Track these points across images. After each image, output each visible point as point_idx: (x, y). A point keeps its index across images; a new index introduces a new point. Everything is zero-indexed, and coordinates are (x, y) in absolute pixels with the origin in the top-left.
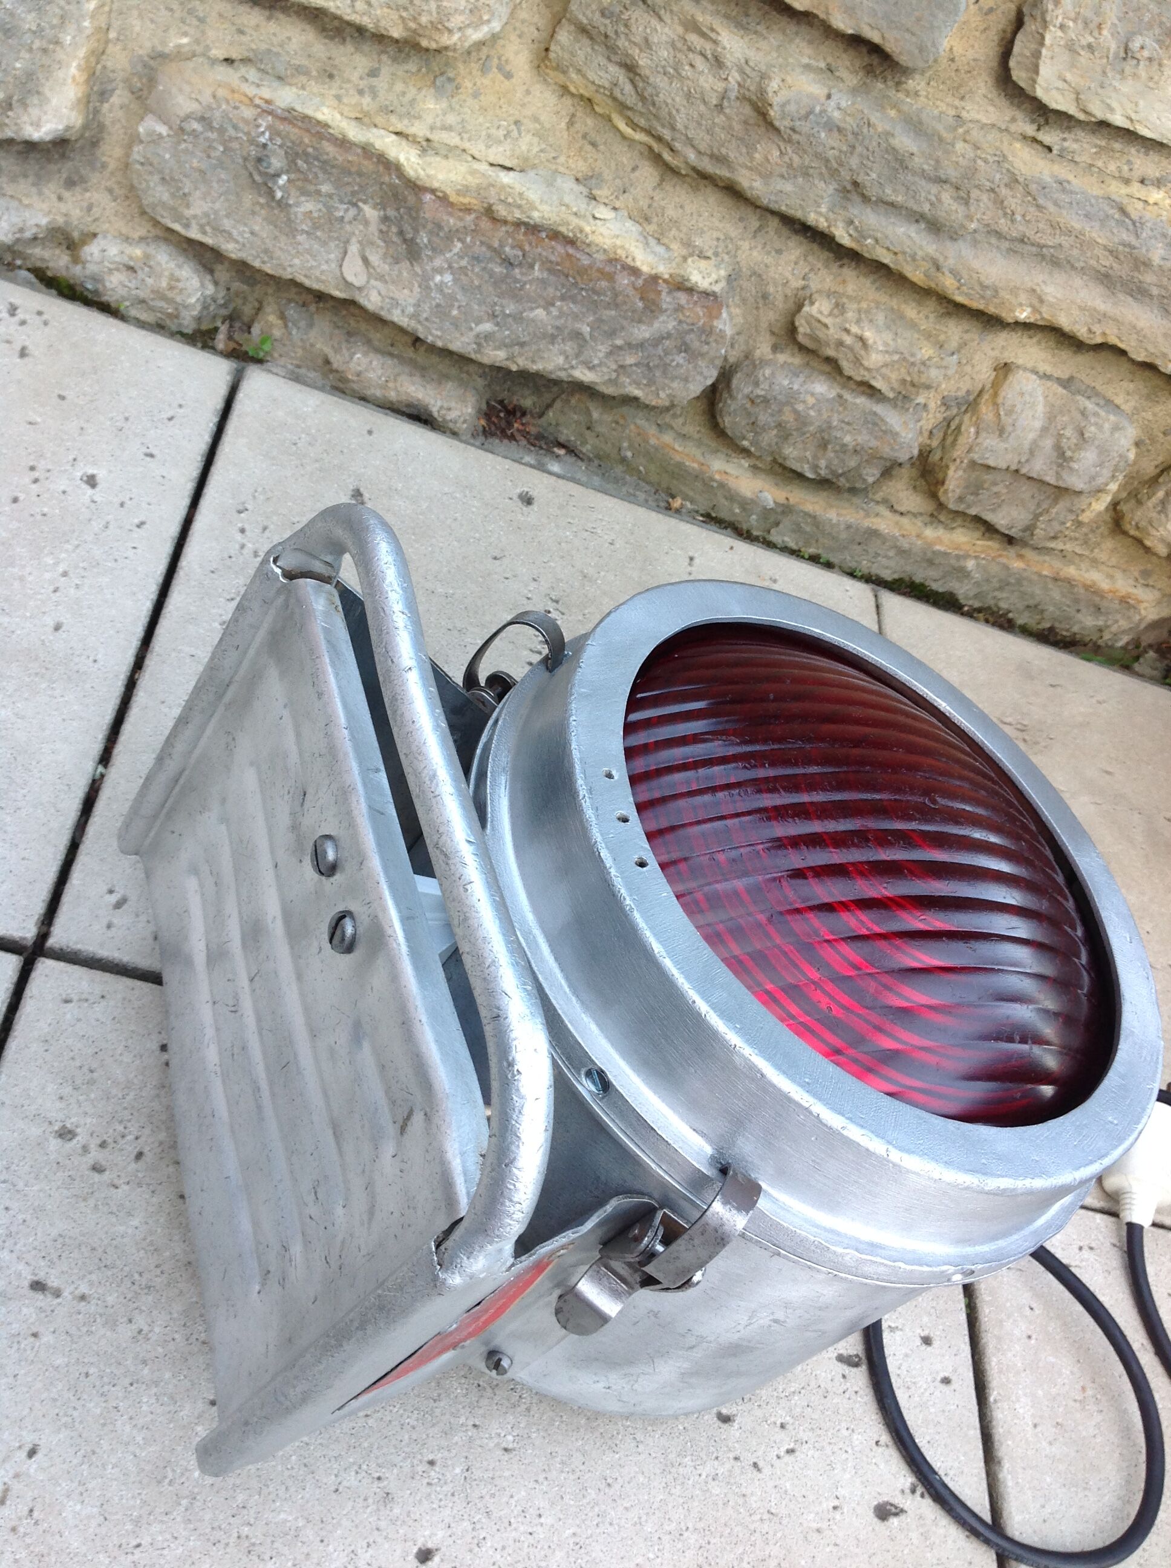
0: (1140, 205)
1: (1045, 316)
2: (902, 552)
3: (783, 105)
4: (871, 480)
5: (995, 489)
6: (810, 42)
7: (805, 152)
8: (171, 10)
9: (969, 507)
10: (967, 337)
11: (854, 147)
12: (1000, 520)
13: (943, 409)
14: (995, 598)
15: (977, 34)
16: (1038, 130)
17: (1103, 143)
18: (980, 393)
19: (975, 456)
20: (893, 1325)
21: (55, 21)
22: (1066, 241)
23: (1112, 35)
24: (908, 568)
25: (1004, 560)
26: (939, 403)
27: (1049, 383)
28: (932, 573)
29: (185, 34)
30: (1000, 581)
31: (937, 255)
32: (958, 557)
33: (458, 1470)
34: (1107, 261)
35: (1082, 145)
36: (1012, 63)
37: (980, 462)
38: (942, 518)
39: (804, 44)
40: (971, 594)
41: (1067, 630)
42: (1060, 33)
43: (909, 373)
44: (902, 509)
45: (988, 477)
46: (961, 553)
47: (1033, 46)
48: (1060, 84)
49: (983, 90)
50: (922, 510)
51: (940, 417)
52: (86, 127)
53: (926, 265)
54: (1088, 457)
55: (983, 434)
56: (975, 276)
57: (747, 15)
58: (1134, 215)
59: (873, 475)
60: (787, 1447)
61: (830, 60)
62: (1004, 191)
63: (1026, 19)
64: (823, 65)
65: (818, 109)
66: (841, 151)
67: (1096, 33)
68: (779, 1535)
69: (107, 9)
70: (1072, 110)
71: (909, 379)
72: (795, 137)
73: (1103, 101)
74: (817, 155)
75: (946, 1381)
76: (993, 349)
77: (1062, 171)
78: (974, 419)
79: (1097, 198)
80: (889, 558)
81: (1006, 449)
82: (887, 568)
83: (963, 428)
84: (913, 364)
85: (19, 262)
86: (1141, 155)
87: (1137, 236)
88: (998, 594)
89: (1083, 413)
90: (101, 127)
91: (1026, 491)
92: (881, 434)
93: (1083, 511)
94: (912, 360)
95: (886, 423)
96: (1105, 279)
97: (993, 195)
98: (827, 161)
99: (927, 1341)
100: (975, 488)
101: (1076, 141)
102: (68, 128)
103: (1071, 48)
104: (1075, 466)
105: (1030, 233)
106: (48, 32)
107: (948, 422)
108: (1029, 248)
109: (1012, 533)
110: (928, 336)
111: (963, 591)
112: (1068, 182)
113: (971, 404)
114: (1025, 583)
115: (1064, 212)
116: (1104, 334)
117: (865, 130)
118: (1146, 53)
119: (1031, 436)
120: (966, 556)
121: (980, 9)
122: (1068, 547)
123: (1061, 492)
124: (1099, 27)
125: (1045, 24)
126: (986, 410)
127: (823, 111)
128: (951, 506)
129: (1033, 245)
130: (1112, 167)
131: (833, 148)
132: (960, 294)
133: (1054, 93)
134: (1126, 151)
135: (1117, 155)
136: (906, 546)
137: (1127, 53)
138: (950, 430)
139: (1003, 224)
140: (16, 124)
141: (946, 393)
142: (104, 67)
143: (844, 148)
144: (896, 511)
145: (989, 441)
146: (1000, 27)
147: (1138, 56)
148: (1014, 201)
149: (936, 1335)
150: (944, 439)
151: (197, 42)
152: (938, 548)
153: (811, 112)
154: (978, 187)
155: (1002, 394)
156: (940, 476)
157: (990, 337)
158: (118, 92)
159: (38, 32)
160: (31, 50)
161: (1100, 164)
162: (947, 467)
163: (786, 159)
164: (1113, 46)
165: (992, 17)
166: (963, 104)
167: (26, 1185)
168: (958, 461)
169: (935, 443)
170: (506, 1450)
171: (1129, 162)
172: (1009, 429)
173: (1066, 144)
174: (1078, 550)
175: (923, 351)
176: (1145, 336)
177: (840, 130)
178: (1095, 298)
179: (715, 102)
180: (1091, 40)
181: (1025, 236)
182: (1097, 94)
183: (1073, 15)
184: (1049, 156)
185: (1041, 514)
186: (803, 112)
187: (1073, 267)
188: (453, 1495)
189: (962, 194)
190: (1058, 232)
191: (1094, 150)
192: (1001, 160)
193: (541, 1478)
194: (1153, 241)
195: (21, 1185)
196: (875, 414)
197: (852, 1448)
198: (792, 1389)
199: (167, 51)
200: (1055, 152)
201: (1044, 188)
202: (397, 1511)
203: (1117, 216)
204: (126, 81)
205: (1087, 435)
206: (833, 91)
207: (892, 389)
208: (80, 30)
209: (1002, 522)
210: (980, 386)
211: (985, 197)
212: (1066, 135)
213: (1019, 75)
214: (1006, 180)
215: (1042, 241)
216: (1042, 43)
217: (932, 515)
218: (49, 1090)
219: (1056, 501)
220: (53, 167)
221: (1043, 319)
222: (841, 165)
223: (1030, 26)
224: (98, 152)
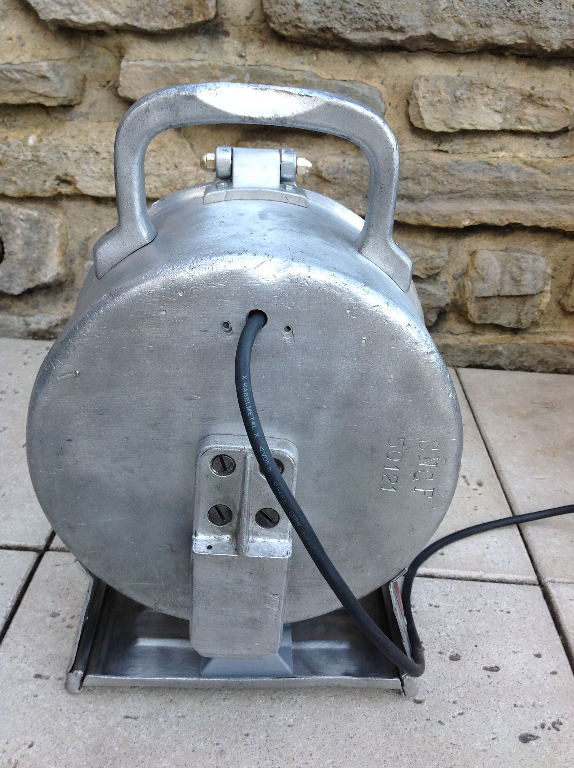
0: (495, 159)
1: (477, 220)
2: (465, 351)
3: (327, 170)
4: (434, 320)
5: (494, 308)
6: (331, 145)
7: (343, 186)
8: (88, 219)
9: (486, 320)
10: (450, 245)
11: (362, 177)
12: (503, 321)
13: (455, 280)
14: (520, 362)
15: (396, 117)
16: (439, 145)
17: (469, 142)
18: (468, 267)
19: (476, 294)
20: (515, 651)
21: (45, 235)
22: (471, 186)
23: (446, 94)
24: (471, 358)
25: (516, 342)
26: (452, 278)
27: (495, 252)
28: (484, 358)
29: (96, 227)
30: (518, 352)
31: (416, 210)
32: (492, 346)
33: (262, 737)
34: (494, 188)
35: (460, 145)
36: (412, 120)
37: (479, 296)
38: (478, 331)
39: (328, 147)
40: (507, 363)
41: (564, 368)
42: (424, 100)
43: (427, 264)
44: (458, 333)
45: (488, 303)
46: (493, 343)
47: (416, 109)
48: (435, 121)
49: (408, 138)
50: (467, 331)
51: (455, 285)
52: (67, 275)
53: (414, 216)
54: (528, 278)
55: (476, 283)
56: (437, 213)
57: (302, 144)
58: (495, 164)
59: (434, 318)
60: (458, 712)
61: (341, 149)
62: (434, 174)
63: (410, 101)
64: (339, 152)
65: (341, 167)
66: (358, 181)
67: (439, 95)
68: (459, 754)
69: (64, 226)
70: (445, 129)
71: (428, 267)
72: (337, 181)
73: (456, 121)
74: (349, 185)
75: (554, 673)
76: (465, 247)
77: (456, 157)
78: (468, 278)
79: (475, 163)
80: (460, 356)
81: (489, 287)
82: (461, 361)
83: (465, 284)
84: (427, 259)
85: (52, 337)
86: (488, 141)
87: (501, 172)
88: (520, 359)
89: (518, 260)
90: (74, 275)
91: (508, 303)
92: (428, 297)
93: (539, 304)
94: (425, 258)
95: (428, 291)
96: (496, 196)
97: (430, 177)
98: (354, 186)
99: (538, 656)
100: (485, 310)
101: (457, 145)
102: (58, 274)
103: (432, 104)
104: (524, 283)
105: (454, 188)
106: (44, 240)
107: (459, 285)
108: (457, 194)
109: (512, 325)
110: (431, 248)
111: (502, 362)
112: (460, 160)
113: (465, 274)
114: (530, 350)
115: (464, 174)
116: (507, 219)
117: (364, 169)
118: (465, 96)
119: (498, 277)
120: (496, 344)
121: (393, 107)
122: (547, 329)
123: (524, 297)
124: (439, 92)
125: (416, 99)
126: (472, 273)
127: (344, 167)
128: (477, 322)
129: (457, 192)
130: (478, 150)
131: (354, 181)
132: (435, 222)
133: (434, 125)
134: (481, 141)
135: (478, 145)
136: (465, 348)
137: (457, 99)
138: (461, 288)
139: (440, 188)
140: (38, 278)
141: (453, 274)
142: (69, 250)
143: (359, 179)
144: (454, 334)
145: (480, 285)
146: (404, 111)
147: (461, 98)
148: (440, 177)
149: (543, 652)
150: (460, 293)
151: (100, 228)
152: (480, 344)
153: (339, 169)
154: (422, 175)
155: (476, 263)
156: (465, 309)
157: (461, 242)
158: (77, 259)
159: (40, 241)
160: (38, 249)
161: (472, 151)
162: (466, 304)
163: (337, 191)
164: (449, 98)
165: (399, 108)
166: (402, 146)
167: (35, 636)
168: (470, 299)
169: (458, 297)
170: (290, 726)
171: (485, 146)
172: (486, 277)
173: (454, 147)
174: (552, 329)
175: (430, 253)
176: (527, 215)
177: (354, 172)
178: (496, 205)
179: (301, 181)
180: (439, 98)
181: (452, 190)
182: (452, 119)
183: (426, 91)
184: (448, 154)
185: (520, 312)
186: (336, 170)
187: (480, 196)
188: (260, 748)
189: (416, 181)
190: (465, 183)
191: (467, 146)
192: (426, 161)
193: (310, 737)
194: (509, 172)
195: (32, 636)
196: (421, 288)
197: (499, 709)
198: (458, 685)
199: (90, 236)
200: (450, 151)
201: (450, 166)
202: (228, 758)
203: (488, 167)
204: (79, 253)
205: (523, 268)
206: (346, 158)
207: (423, 274)
208: (55, 235)
209: (505, 322)
210: (466, 265)
211: (427, 179)
212: (452, 144)
213: (417, 124)
214: (433, 169)
215: (460, 189)
216: (419, 107)
217: (472, 332)
218: (48, 599)
219: (524, 304)
220: (58, 296)
221: (476, 222)
222: (360, 186)
223: (412, 102)
224: (75, 285)
